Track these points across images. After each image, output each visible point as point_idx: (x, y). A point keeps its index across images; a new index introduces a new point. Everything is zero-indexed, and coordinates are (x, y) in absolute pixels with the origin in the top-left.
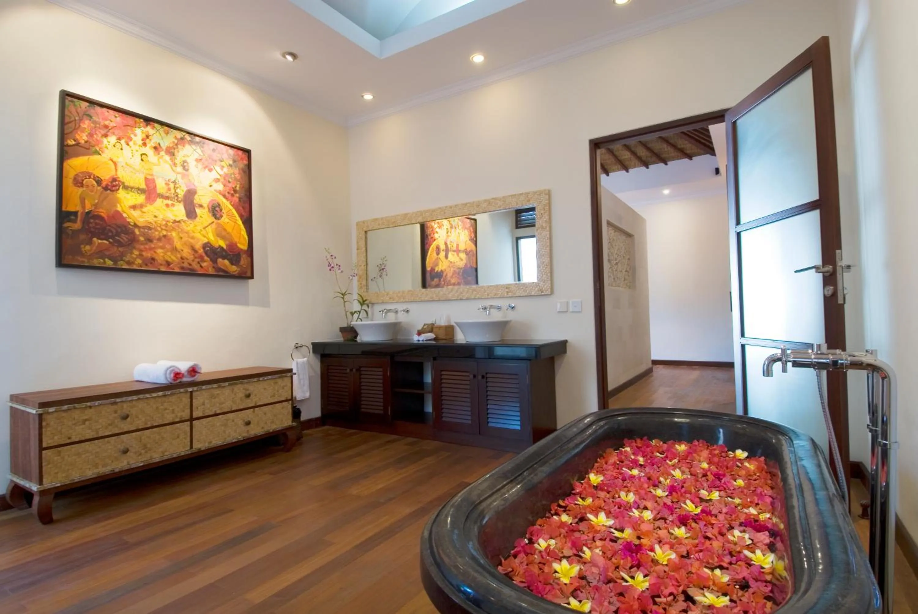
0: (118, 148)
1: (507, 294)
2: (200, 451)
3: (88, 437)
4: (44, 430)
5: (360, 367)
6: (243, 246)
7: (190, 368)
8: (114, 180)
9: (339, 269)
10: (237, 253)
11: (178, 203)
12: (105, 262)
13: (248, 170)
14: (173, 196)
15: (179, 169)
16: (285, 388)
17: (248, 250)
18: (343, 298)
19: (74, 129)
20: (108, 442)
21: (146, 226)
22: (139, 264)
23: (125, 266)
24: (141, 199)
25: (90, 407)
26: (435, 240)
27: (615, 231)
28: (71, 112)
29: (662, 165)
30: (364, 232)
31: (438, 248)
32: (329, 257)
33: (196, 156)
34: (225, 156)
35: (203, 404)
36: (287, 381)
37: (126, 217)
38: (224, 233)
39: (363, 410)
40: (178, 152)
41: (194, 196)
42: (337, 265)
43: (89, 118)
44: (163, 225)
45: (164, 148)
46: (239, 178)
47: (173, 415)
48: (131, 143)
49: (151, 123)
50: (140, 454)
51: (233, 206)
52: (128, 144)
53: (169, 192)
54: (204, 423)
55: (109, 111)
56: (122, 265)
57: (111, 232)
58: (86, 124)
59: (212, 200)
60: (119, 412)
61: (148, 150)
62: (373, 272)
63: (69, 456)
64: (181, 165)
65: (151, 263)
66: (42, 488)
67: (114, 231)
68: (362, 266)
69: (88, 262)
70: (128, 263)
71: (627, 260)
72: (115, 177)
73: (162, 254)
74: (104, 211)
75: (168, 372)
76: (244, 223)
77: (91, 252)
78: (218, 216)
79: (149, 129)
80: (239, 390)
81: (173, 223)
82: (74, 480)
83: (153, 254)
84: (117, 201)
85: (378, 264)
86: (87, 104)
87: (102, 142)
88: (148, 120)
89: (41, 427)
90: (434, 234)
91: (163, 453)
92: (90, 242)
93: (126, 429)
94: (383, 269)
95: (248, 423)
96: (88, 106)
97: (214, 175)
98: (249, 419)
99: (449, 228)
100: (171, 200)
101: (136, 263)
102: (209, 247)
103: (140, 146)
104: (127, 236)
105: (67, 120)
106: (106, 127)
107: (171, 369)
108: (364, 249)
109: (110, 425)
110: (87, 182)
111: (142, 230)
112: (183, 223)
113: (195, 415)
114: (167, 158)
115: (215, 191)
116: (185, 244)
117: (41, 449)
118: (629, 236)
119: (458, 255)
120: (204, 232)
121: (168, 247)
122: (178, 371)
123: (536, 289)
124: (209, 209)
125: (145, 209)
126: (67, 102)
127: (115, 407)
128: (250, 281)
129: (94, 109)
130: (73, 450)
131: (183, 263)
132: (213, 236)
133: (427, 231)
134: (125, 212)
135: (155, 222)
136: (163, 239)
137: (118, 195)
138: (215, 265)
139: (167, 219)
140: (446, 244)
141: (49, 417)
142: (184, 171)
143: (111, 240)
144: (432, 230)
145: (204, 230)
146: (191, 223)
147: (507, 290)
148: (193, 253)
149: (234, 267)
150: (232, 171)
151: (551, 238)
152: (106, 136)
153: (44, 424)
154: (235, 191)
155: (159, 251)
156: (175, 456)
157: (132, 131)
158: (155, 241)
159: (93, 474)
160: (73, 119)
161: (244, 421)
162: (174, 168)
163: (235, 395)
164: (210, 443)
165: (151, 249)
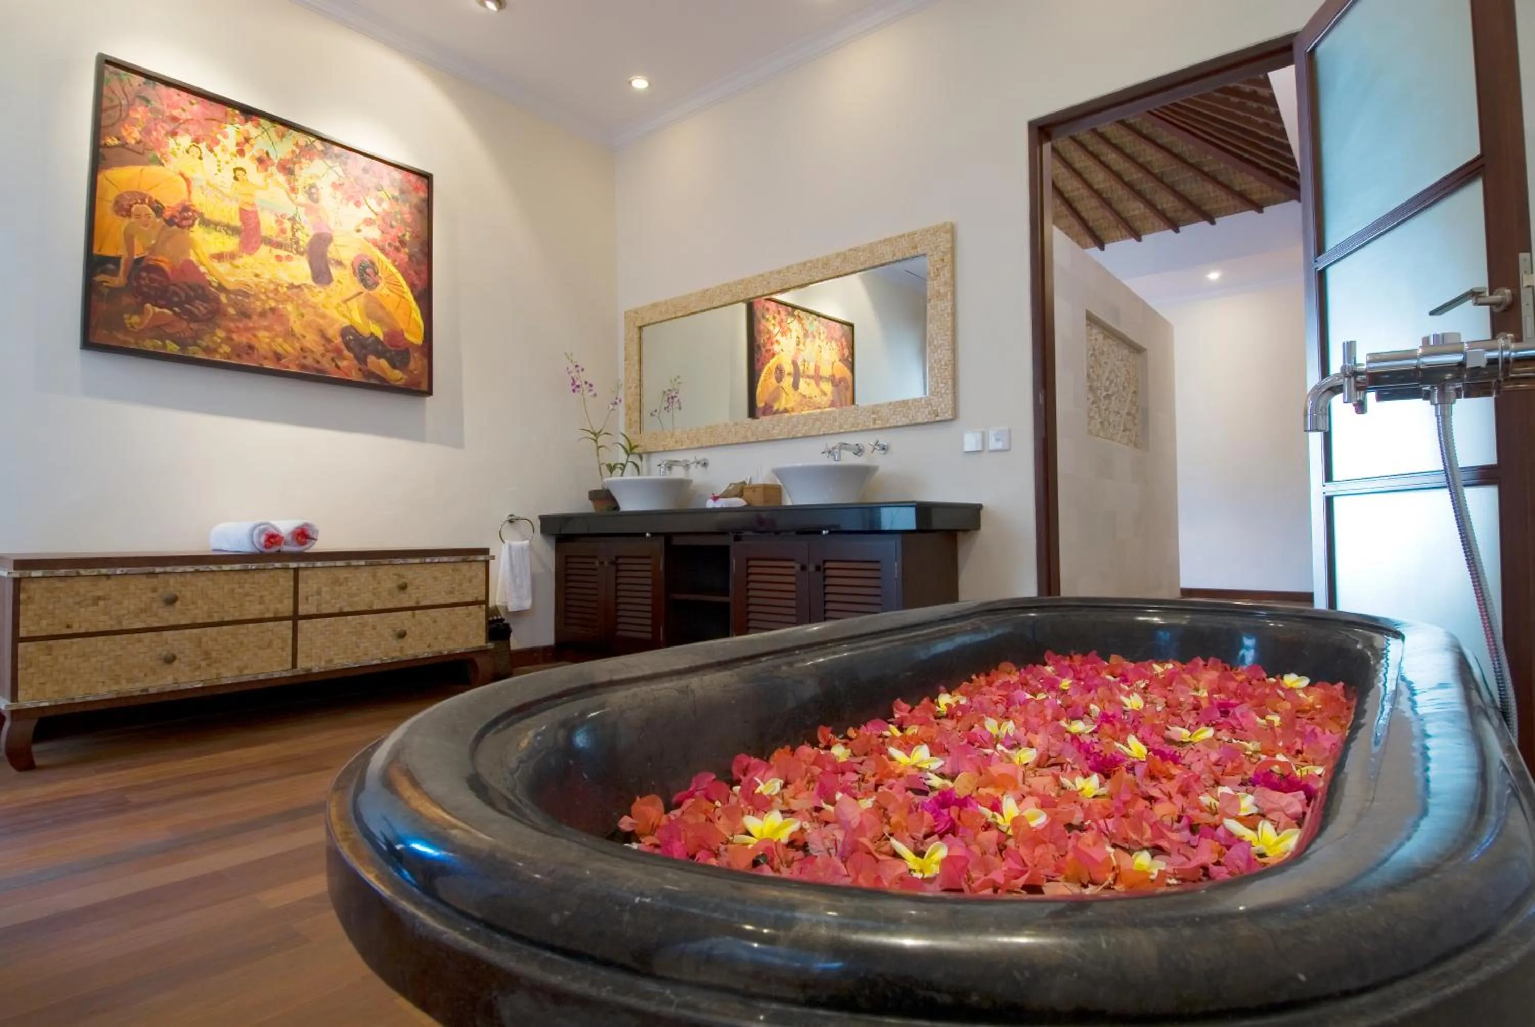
0: (193, 156)
1: (875, 423)
2: (309, 673)
3: (102, 627)
4: (22, 607)
5: (617, 558)
6: (415, 337)
7: (297, 528)
8: (186, 208)
9: (590, 390)
10: (402, 348)
11: (298, 256)
12: (165, 346)
13: (426, 209)
14: (289, 242)
15: (302, 198)
16: (474, 581)
17: (422, 346)
18: (596, 441)
19: (118, 120)
20: (140, 641)
21: (240, 290)
22: (225, 353)
23: (201, 355)
24: (231, 243)
25: (108, 576)
26: (773, 355)
27: (1105, 337)
28: (113, 92)
29: (1205, 224)
30: (636, 330)
31: (779, 370)
32: (572, 367)
33: (333, 178)
34: (386, 183)
35: (319, 593)
36: (479, 568)
37: (204, 273)
38: (380, 313)
39: (619, 633)
40: (301, 169)
41: (327, 246)
42: (586, 383)
43: (145, 103)
44: (271, 291)
45: (276, 161)
46: (409, 221)
47: (261, 607)
48: (217, 149)
49: (254, 117)
50: (199, 668)
51: (397, 267)
52: (211, 151)
53: (284, 236)
54: (319, 625)
55: (181, 93)
56: (195, 353)
57: (179, 296)
58: (139, 113)
59: (358, 257)
60: (160, 590)
61: (247, 163)
62: (652, 398)
63: (66, 656)
64: (306, 192)
65: (248, 354)
66: (15, 706)
67: (183, 295)
68: (633, 388)
69: (136, 343)
70: (206, 350)
71: (1130, 395)
72: (187, 203)
73: (267, 340)
74: (167, 260)
75: (256, 532)
76: (417, 299)
77: (142, 327)
78: (370, 283)
79: (249, 126)
80: (387, 576)
81: (288, 288)
82: (73, 699)
83: (249, 338)
84: (191, 244)
85: (665, 389)
86: (143, 79)
87: (167, 145)
88: (248, 113)
89: (16, 602)
90: (772, 344)
91: (240, 669)
92: (140, 311)
93: (172, 622)
94: (673, 398)
95: (402, 635)
96: (145, 83)
97: (364, 213)
98: (405, 628)
99: (801, 336)
100: (286, 250)
101: (221, 351)
102: (352, 334)
103: (232, 154)
104: (205, 305)
105: (106, 103)
106: (175, 119)
107: (262, 527)
108: (636, 358)
109: (143, 611)
110: (137, 209)
111: (232, 296)
112: (306, 290)
113: (302, 610)
114: (281, 178)
115: (366, 239)
116: (308, 325)
117: (17, 640)
118: (1137, 349)
119: (817, 384)
120: (343, 308)
121: (278, 328)
122: (275, 532)
123: (927, 411)
124: (354, 272)
125: (238, 262)
126: (107, 74)
127: (154, 581)
128: (428, 399)
129: (154, 88)
130: (75, 647)
131: (305, 358)
132: (360, 315)
133: (758, 338)
134: (202, 264)
135: (256, 285)
136: (270, 315)
137: (192, 235)
138: (363, 367)
139: (278, 282)
140: (794, 363)
141: (33, 586)
142: (309, 202)
143: (176, 309)
144: (769, 338)
145: (343, 305)
146: (320, 292)
147: (874, 416)
148: (323, 342)
149: (397, 372)
150: (397, 209)
151: (954, 314)
152: (174, 134)
153: (23, 596)
154: (403, 243)
155: (262, 334)
156: (261, 677)
157: (220, 128)
158: (255, 317)
159: (110, 692)
160: (116, 102)
161: (394, 630)
162: (293, 196)
163: (379, 583)
164: (331, 661)
165: (247, 329)
